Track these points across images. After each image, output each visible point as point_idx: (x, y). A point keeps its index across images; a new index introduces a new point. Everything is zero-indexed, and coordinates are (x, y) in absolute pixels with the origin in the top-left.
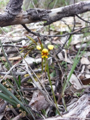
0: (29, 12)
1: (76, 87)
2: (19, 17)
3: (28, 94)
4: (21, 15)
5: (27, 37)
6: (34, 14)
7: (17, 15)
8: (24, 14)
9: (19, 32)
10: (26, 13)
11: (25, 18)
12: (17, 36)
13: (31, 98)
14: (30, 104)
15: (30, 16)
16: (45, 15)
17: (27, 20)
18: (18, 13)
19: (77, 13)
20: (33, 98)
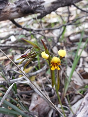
0: (18, 5)
1: (77, 82)
2: (6, 12)
3: (27, 97)
4: (8, 8)
5: (15, 32)
6: (24, 6)
7: (4, 9)
8: (12, 7)
9: (6, 27)
10: (15, 6)
11: (13, 12)
12: (4, 32)
13: (31, 101)
14: (30, 109)
15: (20, 9)
16: (40, 7)
17: (16, 14)
18: (4, 6)
19: (74, 2)
20: (33, 102)
